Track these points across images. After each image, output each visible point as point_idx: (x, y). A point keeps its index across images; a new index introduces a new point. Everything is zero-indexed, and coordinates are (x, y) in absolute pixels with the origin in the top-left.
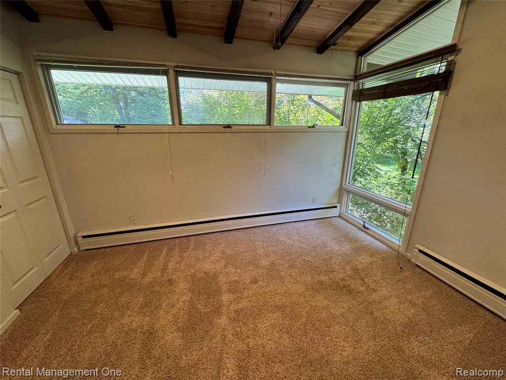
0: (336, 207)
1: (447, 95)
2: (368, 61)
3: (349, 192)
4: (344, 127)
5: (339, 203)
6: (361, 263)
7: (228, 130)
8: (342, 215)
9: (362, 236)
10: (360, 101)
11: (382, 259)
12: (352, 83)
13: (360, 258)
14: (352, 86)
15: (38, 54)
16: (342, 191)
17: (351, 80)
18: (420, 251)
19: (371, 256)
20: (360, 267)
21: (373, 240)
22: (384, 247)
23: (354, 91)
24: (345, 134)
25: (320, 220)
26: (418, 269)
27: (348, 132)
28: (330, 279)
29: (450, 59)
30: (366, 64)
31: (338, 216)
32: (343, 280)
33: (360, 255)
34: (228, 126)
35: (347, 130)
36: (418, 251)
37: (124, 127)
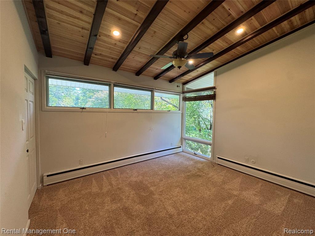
0: (181, 147)
1: (215, 101)
2: (187, 87)
3: (185, 139)
4: (180, 111)
5: (181, 145)
6: (199, 167)
7: (136, 111)
8: (183, 151)
9: (195, 158)
10: (186, 101)
11: (206, 164)
12: (182, 94)
13: (198, 165)
14: (182, 95)
15: (48, 71)
16: (183, 139)
17: (182, 93)
18: (218, 158)
19: (202, 164)
20: (200, 168)
21: (200, 158)
22: (205, 160)
23: (183, 97)
24: (181, 114)
25: (175, 154)
26: (219, 165)
27: (182, 113)
28: (191, 174)
29: (214, 90)
30: (186, 88)
31: (182, 152)
32: (196, 173)
33: (198, 164)
34: (136, 110)
35: (182, 112)
36: (217, 158)
37: (85, 109)
